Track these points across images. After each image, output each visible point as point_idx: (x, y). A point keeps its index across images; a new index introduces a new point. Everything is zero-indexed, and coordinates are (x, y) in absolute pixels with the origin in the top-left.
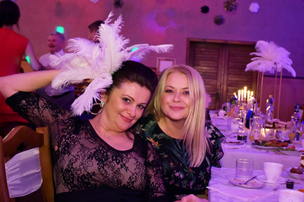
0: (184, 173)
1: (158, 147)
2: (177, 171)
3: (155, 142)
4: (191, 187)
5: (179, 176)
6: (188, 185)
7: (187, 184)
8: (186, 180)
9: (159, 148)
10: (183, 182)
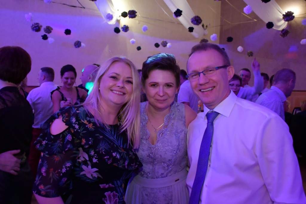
0: (119, 154)
1: (92, 129)
2: (114, 152)
3: (89, 124)
4: (126, 167)
5: (116, 156)
6: (124, 165)
7: (122, 164)
8: (122, 160)
9: (94, 130)
10: (120, 162)
